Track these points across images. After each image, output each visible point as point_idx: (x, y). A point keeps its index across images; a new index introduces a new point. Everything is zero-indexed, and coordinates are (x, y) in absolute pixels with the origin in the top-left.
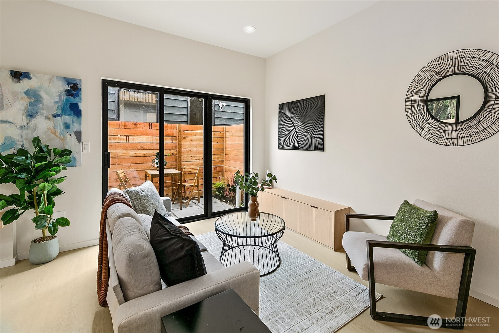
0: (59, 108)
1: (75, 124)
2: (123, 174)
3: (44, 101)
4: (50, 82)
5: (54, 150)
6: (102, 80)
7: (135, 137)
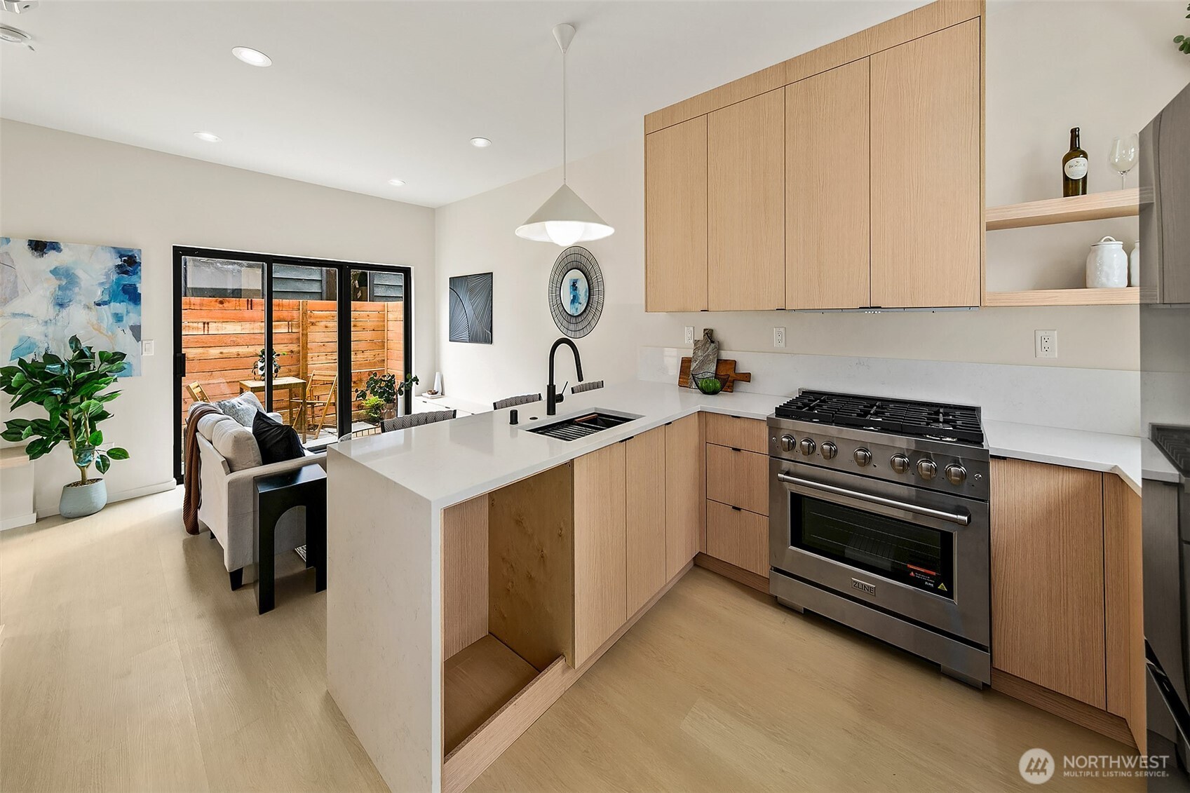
0: (106, 292)
1: (131, 314)
2: (199, 389)
3: (82, 284)
4: (92, 255)
5: (101, 354)
6: (174, 247)
7: (220, 325)
